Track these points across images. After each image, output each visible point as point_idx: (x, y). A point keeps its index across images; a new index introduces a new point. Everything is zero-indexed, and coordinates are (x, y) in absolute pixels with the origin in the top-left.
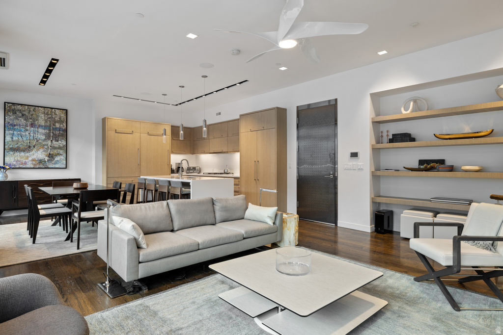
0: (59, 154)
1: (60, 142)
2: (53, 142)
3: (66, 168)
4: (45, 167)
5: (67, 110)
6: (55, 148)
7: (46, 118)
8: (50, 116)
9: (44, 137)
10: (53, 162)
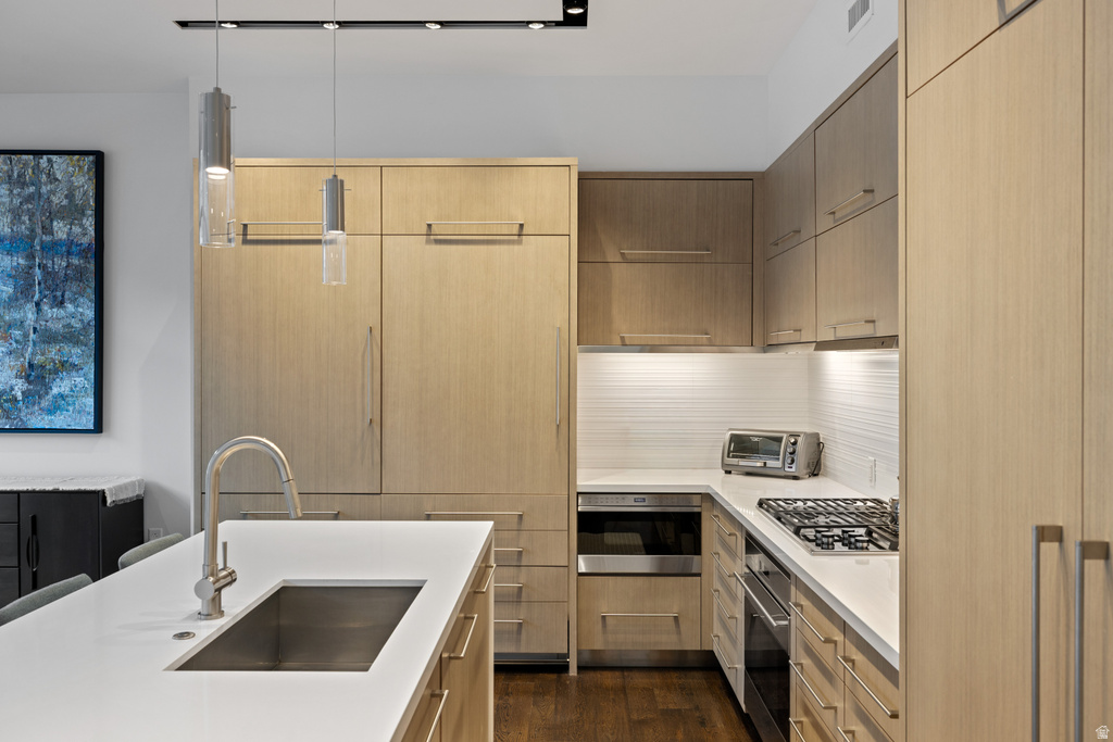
0: (65, 366)
1: (70, 307)
2: (45, 308)
3: (98, 428)
4: (17, 424)
5: (99, 158)
6: (49, 338)
7: (17, 201)
8: (32, 189)
9: (11, 290)
10: (44, 404)
